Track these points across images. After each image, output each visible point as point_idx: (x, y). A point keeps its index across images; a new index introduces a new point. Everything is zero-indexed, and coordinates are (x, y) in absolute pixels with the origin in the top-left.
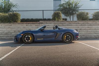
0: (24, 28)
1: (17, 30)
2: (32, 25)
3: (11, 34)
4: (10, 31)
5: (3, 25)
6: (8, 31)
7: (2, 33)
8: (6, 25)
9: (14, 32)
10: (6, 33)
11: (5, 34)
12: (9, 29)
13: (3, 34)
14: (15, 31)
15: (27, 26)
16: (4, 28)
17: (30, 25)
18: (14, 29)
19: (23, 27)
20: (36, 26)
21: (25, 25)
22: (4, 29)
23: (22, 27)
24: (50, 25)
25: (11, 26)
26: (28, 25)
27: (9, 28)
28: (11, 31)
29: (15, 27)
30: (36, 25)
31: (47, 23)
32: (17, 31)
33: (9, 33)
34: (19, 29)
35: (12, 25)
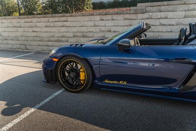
0: (95, 26)
1: (80, 31)
2: (115, 17)
3: (68, 41)
4: (65, 34)
5: (51, 19)
6: (62, 34)
7: (51, 39)
8: (57, 19)
9: (74, 36)
10: (57, 39)
11: (56, 41)
12: (63, 29)
13: (52, 41)
14: (75, 34)
15: (101, 20)
16: (54, 27)
17: (109, 17)
18: (74, 30)
19: (92, 23)
20: (125, 19)
21: (98, 18)
22: (53, 30)
23: (90, 24)
25: (67, 21)
26: (105, 17)
27: (63, 26)
28: (67, 35)
29: (75, 24)
31: (160, 11)
32: (79, 34)
33: (64, 39)
34: (84, 29)
35: (69, 19)
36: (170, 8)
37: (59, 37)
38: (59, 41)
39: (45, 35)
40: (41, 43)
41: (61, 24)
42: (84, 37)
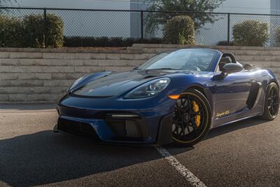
0: (84, 65)
1: (62, 71)
2: (110, 56)
4: (38, 76)
5: (13, 55)
6: (33, 76)
7: (12, 82)
8: (24, 55)
9: (53, 78)
10: (24, 82)
11: (22, 86)
12: (34, 69)
13: (14, 86)
14: (55, 75)
15: (92, 59)
16: (19, 65)
17: (103, 56)
18: (53, 69)
19: (81, 62)
20: (121, 59)
21: (89, 56)
22: (17, 69)
23: (77, 63)
25: (42, 58)
26: (97, 56)
27: (34, 65)
28: (42, 76)
29: (54, 62)
30: (123, 56)
31: (156, 52)
32: (61, 75)
33: (36, 82)
34: (68, 69)
35: (46, 55)
37: (27, 79)
38: (27, 85)
41: (31, 61)
42: (68, 79)
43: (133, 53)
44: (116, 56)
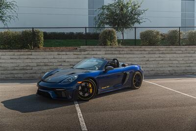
0: (54, 58)
1: (42, 62)
2: (68, 53)
3: (32, 69)
4: (29, 64)
5: (16, 53)
6: (27, 64)
7: (16, 68)
8: (22, 53)
9: (37, 66)
10: (22, 68)
11: (21, 70)
13: (17, 70)
14: (38, 64)
15: (58, 55)
16: (19, 59)
17: (64, 53)
19: (52, 57)
21: (56, 53)
22: (19, 61)
23: (50, 57)
24: (98, 53)
25: (31, 55)
26: (61, 53)
27: (27, 59)
28: (32, 64)
29: (38, 57)
30: (75, 53)
31: (93, 51)
32: (42, 64)
33: (28, 68)
34: (46, 61)
35: (33, 53)
36: (98, 49)
37: (23, 66)
38: (24, 69)
39: (10, 65)
40: (5, 72)
41: (26, 57)
42: (45, 66)
43: (81, 51)
44: (71, 53)
